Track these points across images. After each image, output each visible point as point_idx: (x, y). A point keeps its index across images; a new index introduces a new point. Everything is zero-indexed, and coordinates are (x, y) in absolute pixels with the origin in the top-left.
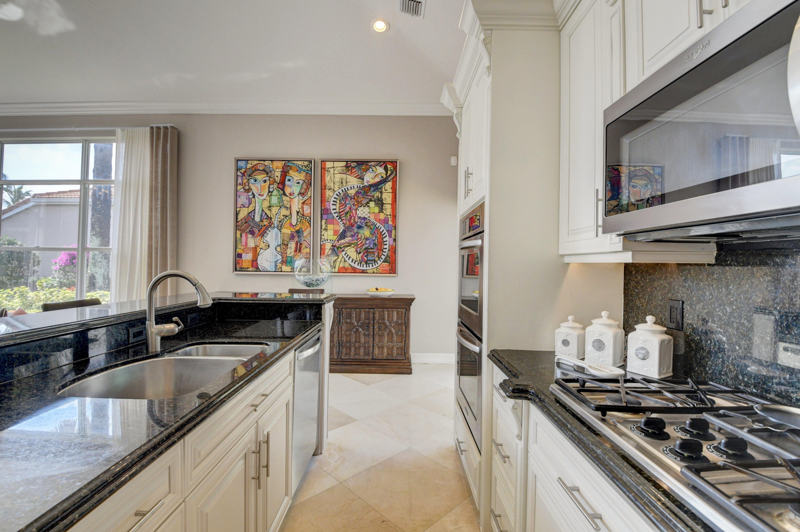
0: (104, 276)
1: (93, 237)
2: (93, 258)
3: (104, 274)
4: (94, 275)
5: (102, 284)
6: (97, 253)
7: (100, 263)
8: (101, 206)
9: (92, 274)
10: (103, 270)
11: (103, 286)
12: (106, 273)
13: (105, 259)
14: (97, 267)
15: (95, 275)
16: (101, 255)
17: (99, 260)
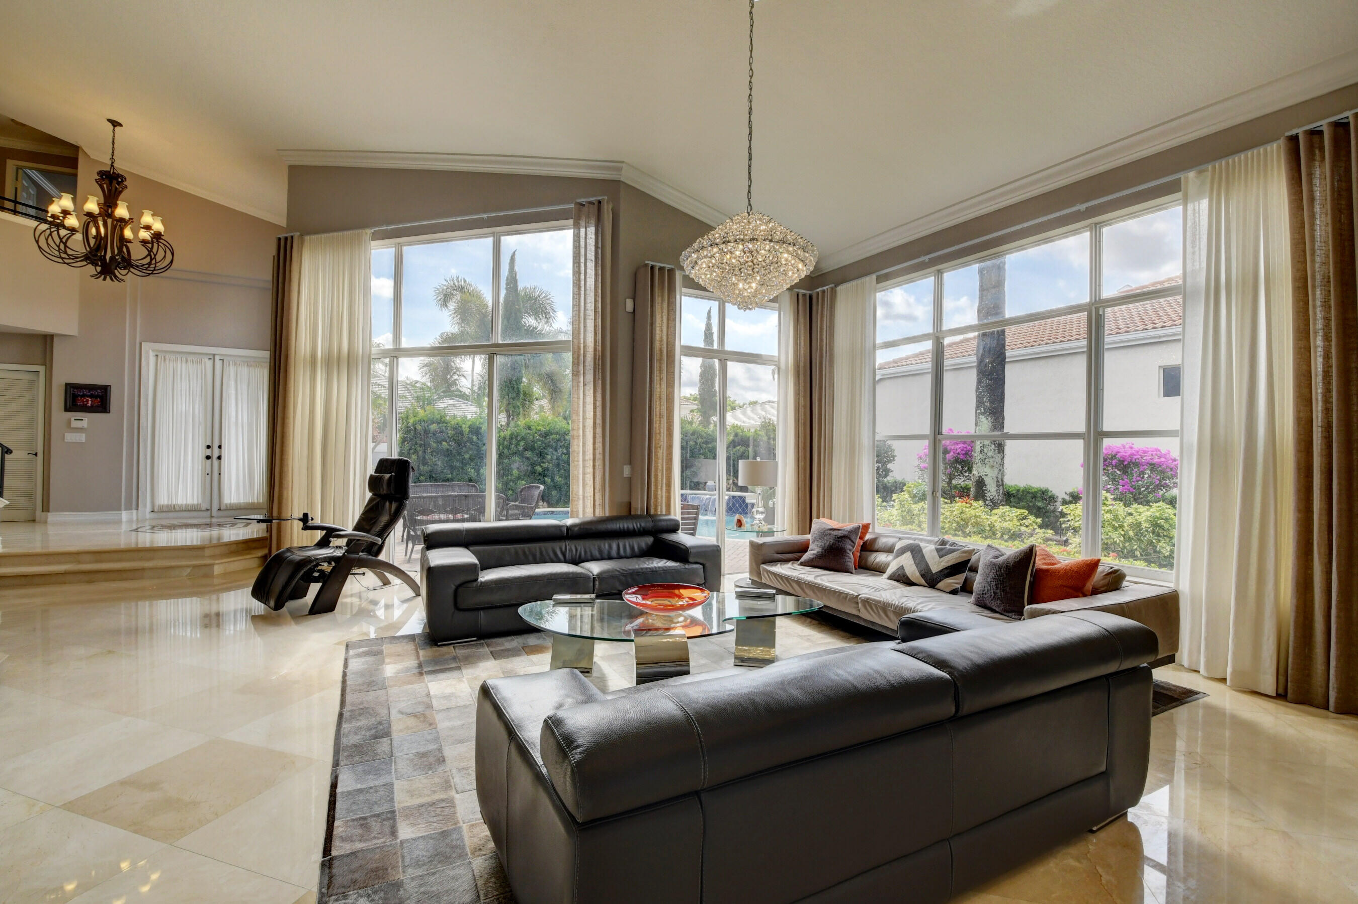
0: (998, 481)
1: (981, 416)
2: (982, 452)
3: (997, 478)
4: (983, 479)
5: (994, 493)
6: (987, 442)
7: (991, 460)
8: (992, 365)
9: (980, 477)
10: (996, 471)
11: (997, 497)
12: (1000, 477)
13: (999, 453)
14: (987, 466)
15: (985, 478)
16: (993, 446)
17: (990, 454)
